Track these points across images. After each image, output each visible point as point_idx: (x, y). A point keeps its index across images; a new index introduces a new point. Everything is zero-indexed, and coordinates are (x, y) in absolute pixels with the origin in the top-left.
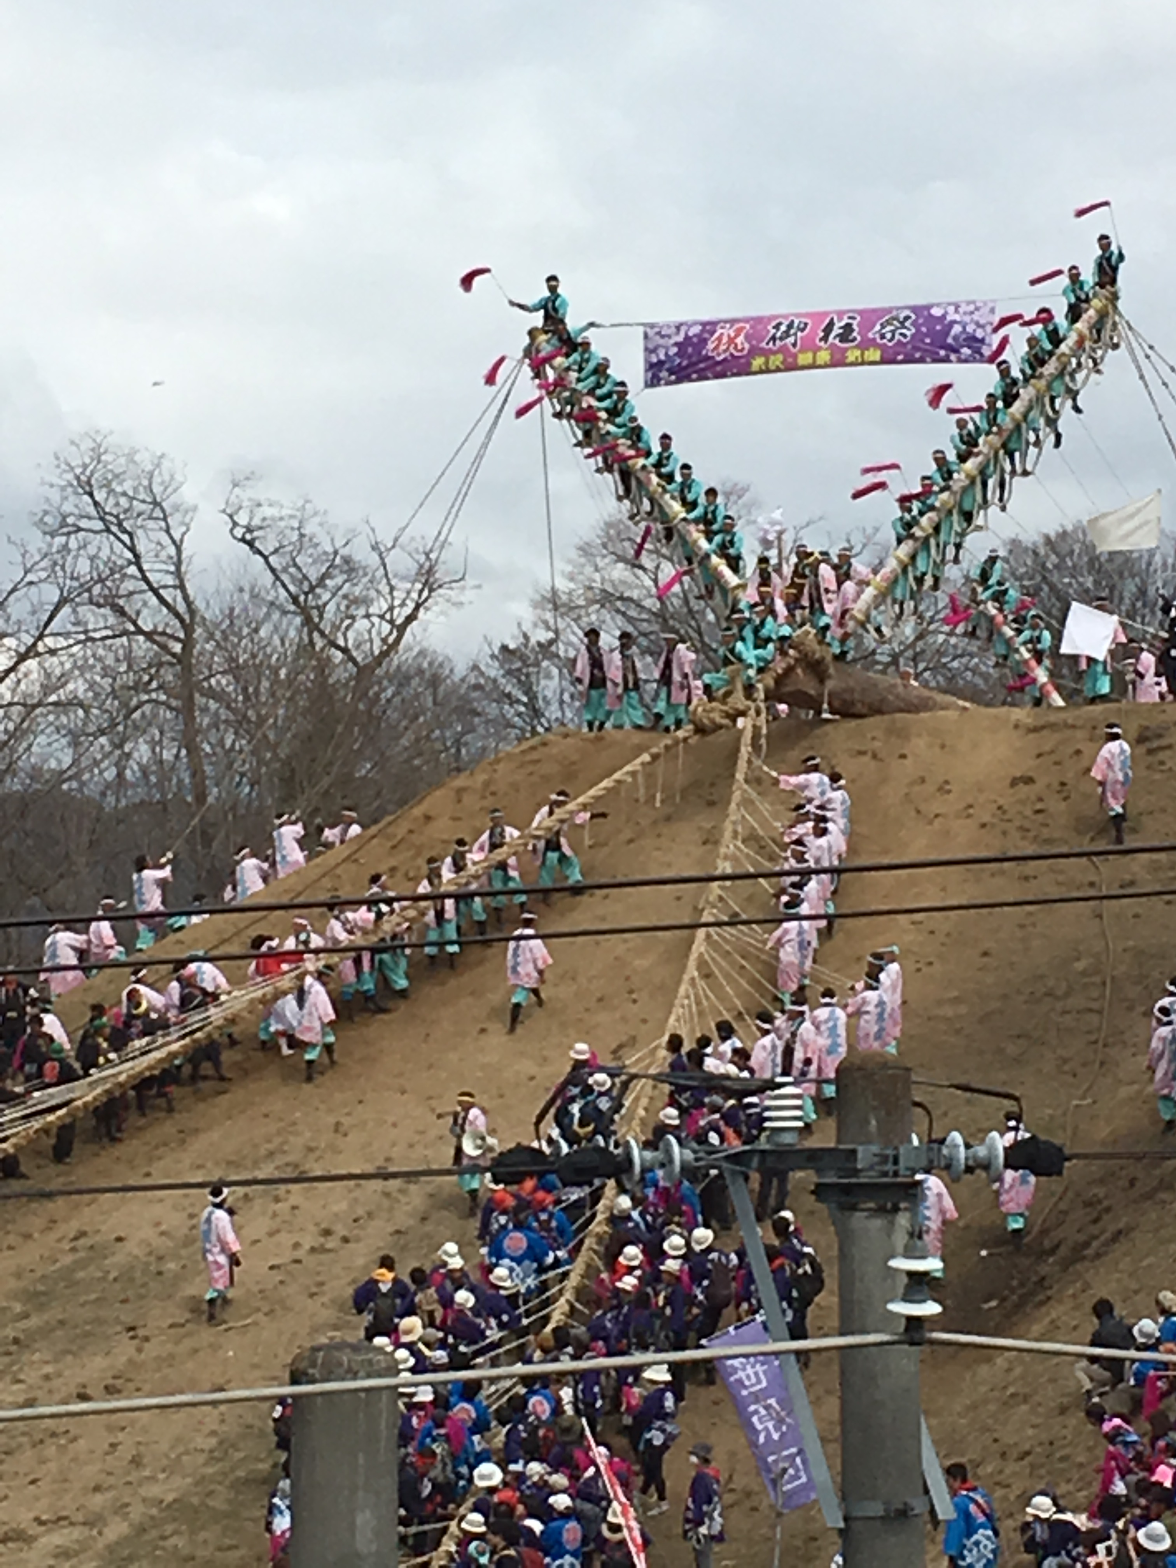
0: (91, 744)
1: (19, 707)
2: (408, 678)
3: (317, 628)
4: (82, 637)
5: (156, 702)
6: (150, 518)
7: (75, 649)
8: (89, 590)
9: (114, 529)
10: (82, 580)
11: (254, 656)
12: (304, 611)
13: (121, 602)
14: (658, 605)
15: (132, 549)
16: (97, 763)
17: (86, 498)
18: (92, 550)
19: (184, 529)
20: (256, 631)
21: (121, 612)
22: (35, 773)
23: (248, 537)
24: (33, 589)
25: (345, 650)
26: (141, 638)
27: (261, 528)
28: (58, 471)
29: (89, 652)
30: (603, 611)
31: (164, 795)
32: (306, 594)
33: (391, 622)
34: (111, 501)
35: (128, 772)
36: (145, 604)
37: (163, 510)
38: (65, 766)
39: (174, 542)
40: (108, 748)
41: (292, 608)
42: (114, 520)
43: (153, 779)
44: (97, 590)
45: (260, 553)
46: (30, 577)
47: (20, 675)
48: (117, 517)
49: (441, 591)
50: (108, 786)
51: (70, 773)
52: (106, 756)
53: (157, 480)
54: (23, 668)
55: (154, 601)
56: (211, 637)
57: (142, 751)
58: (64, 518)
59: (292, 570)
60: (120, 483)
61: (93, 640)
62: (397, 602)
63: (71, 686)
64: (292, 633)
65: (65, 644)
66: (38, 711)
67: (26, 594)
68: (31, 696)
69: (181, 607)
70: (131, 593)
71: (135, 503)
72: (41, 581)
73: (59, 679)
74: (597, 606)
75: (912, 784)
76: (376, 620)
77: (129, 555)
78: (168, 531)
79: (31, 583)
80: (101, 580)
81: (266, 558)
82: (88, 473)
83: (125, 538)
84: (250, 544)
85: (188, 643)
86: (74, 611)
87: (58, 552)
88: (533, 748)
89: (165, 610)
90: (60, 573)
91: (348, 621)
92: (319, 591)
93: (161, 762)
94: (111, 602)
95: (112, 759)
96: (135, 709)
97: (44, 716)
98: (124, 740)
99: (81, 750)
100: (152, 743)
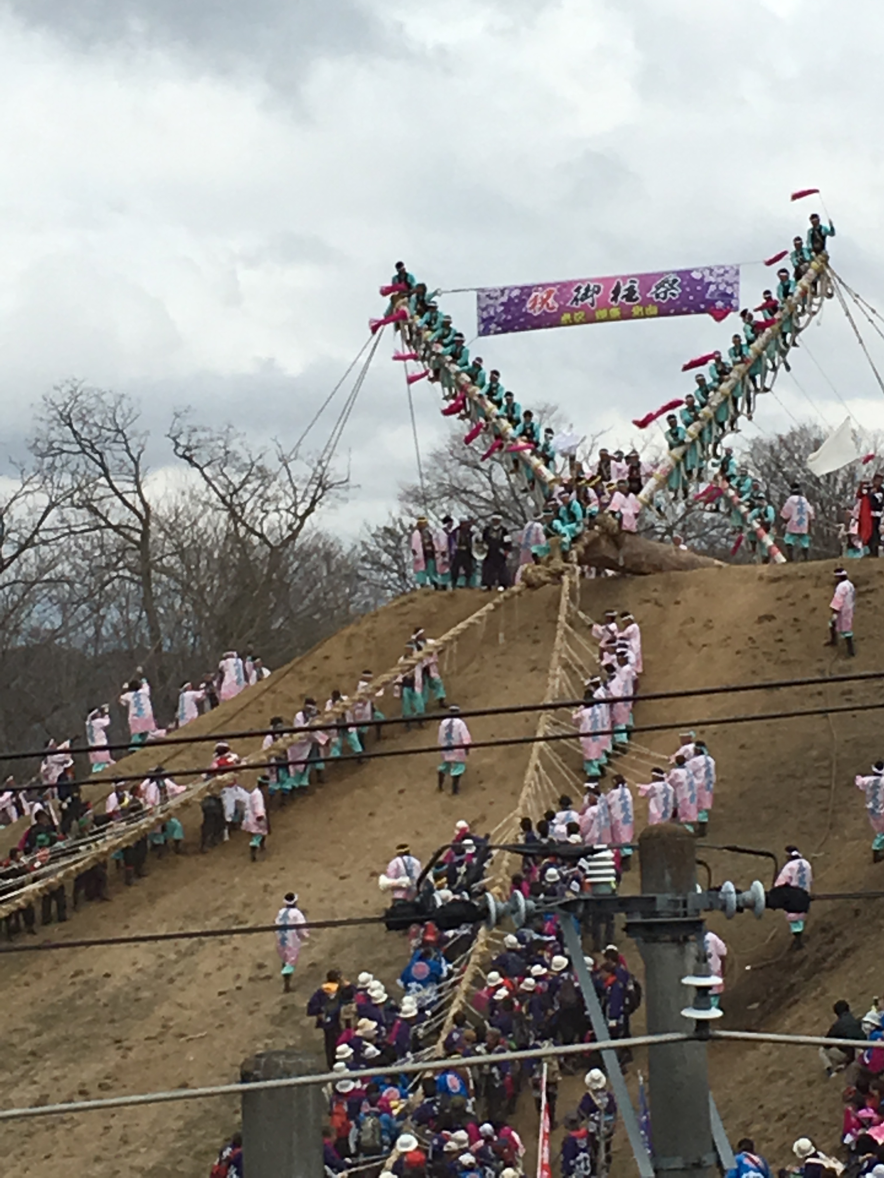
0: (76, 609)
1: (22, 585)
2: (309, 555)
3: (240, 519)
4: (67, 531)
5: (123, 578)
6: (115, 441)
7: (62, 540)
8: (71, 496)
9: (88, 450)
10: (66, 489)
11: (194, 541)
12: (230, 507)
13: (95, 504)
14: (492, 496)
15: (102, 465)
16: (80, 624)
17: (68, 428)
18: (72, 467)
19: (139, 449)
20: (195, 523)
21: (94, 511)
22: (35, 632)
23: (188, 454)
24: (30, 497)
25: (261, 536)
26: (110, 531)
27: (196, 447)
28: (46, 409)
29: (72, 543)
30: (452, 501)
31: (130, 645)
32: (231, 495)
33: (295, 515)
34: (86, 429)
35: (103, 631)
36: (112, 504)
37: (124, 436)
38: (57, 627)
39: (132, 458)
40: (88, 612)
41: (221, 505)
42: (88, 444)
43: (122, 634)
44: (76, 496)
45: (197, 466)
46: (27, 488)
47: (22, 560)
48: (90, 441)
49: (331, 490)
50: (88, 640)
51: (59, 632)
52: (86, 619)
53: (119, 413)
54: (23, 555)
55: (118, 502)
56: (162, 529)
57: (113, 615)
58: (51, 443)
59: (221, 478)
60: (92, 417)
61: (75, 533)
62: (299, 500)
63: (59, 568)
64: (222, 524)
65: (55, 536)
66: (35, 587)
67: (24, 502)
68: (30, 575)
69: (140, 507)
70: (102, 498)
71: (103, 431)
72: (35, 491)
73: (51, 562)
74: (447, 498)
75: (684, 623)
76: (283, 513)
77: (99, 469)
78: (128, 450)
79: (27, 493)
80: (80, 489)
81: (201, 469)
82: (68, 409)
83: (97, 457)
84: (189, 459)
85: (145, 534)
86: (61, 512)
87: (48, 468)
88: (403, 604)
89: (127, 509)
90: (50, 485)
91: (263, 515)
92: (240, 492)
93: (127, 622)
94: (87, 504)
95: (91, 620)
96: (107, 583)
97: (40, 590)
98: (100, 606)
99: (68, 614)
100: (120, 608)
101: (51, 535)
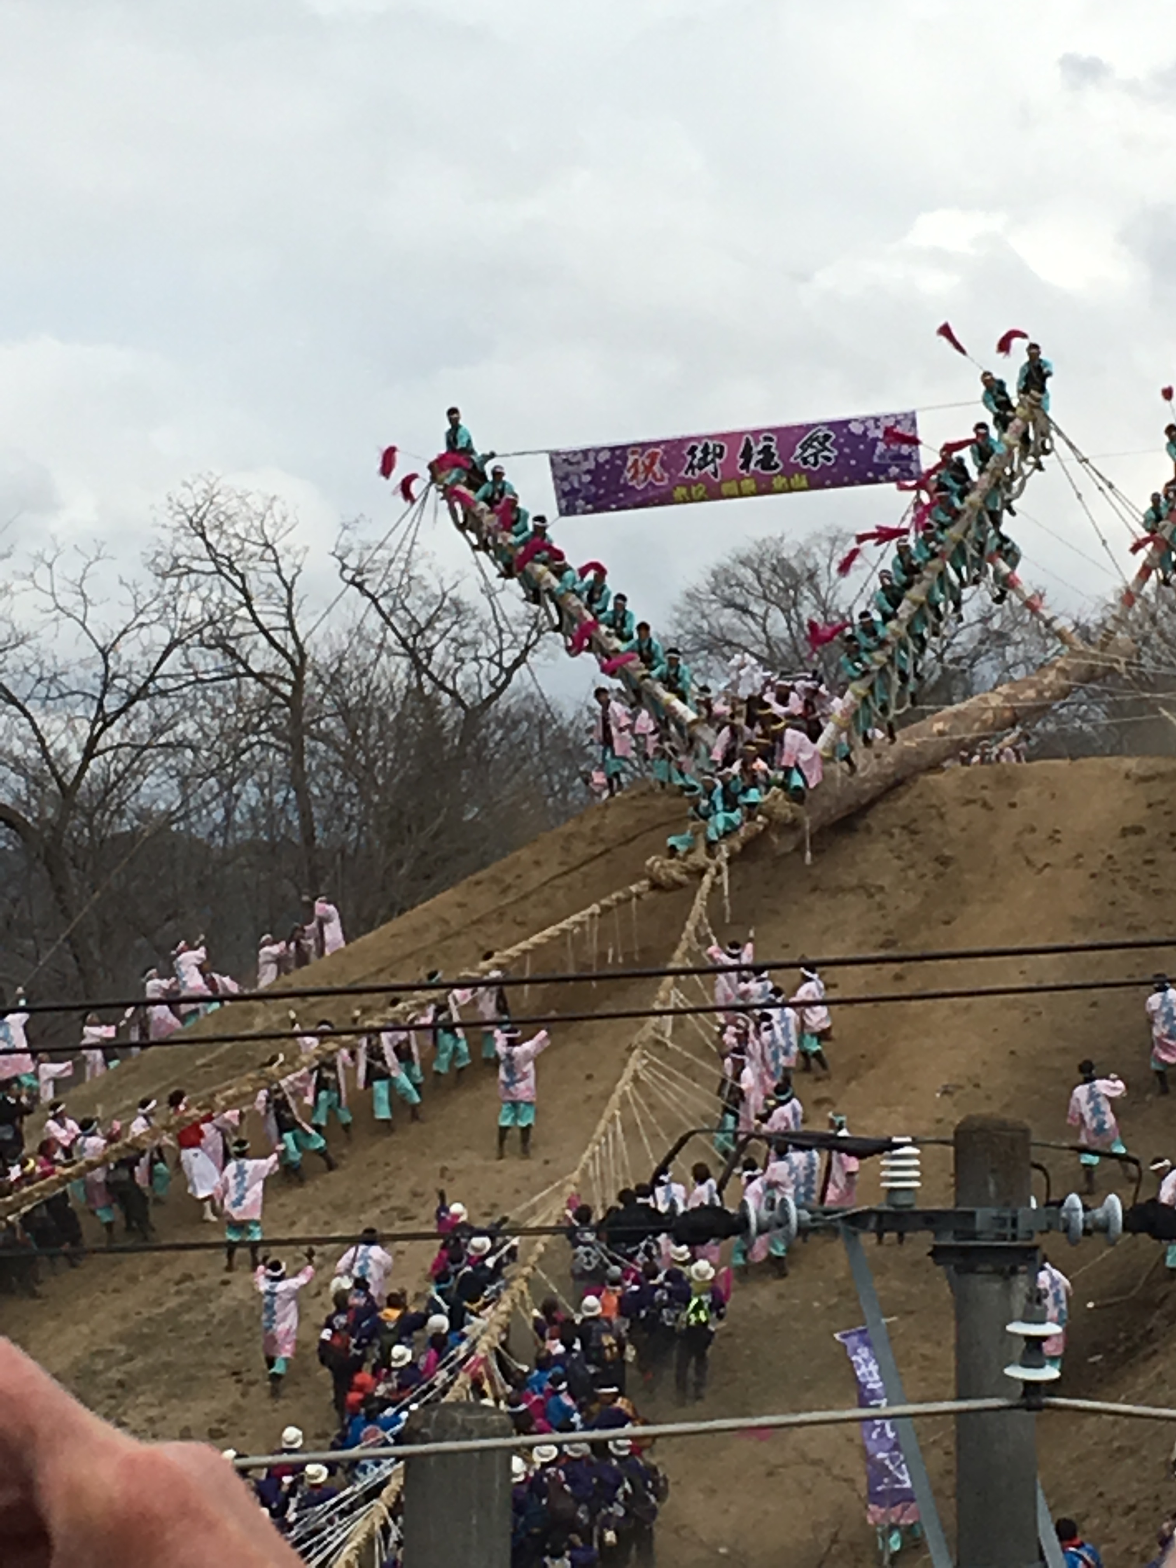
0: (200, 785)
1: (128, 749)
2: (516, 723)
3: (425, 670)
4: (192, 678)
5: (265, 744)
6: (262, 559)
7: (186, 690)
8: (200, 632)
9: (226, 570)
10: (193, 622)
11: (362, 698)
12: (412, 653)
13: (232, 644)
14: (766, 650)
15: (244, 591)
16: (206, 804)
17: (198, 539)
18: (204, 592)
19: (295, 571)
20: (365, 673)
21: (231, 653)
22: (143, 814)
23: (358, 579)
24: (145, 630)
25: (453, 693)
26: (251, 680)
27: (370, 570)
28: (171, 513)
29: (199, 694)
30: (711, 657)
31: (272, 838)
32: (415, 637)
33: (500, 664)
34: (224, 542)
35: (237, 816)
36: (255, 645)
37: (274, 551)
38: (174, 808)
39: (284, 583)
40: (216, 790)
41: (401, 650)
42: (226, 562)
43: (262, 821)
44: (208, 631)
45: (369, 595)
46: (142, 619)
47: (130, 717)
48: (228, 559)
50: (216, 827)
51: (178, 814)
52: (215, 797)
53: (268, 522)
54: (133, 709)
55: (263, 641)
56: (320, 680)
57: (250, 794)
58: (176, 559)
59: (401, 613)
60: (233, 524)
61: (203, 681)
62: (505, 646)
63: (180, 728)
64: (401, 675)
65: (175, 686)
66: (146, 753)
67: (137, 636)
68: (141, 736)
69: (291, 650)
70: (242, 635)
71: (247, 544)
72: (152, 622)
73: (169, 720)
74: (705, 653)
75: (1020, 834)
76: (485, 663)
77: (240, 597)
78: (279, 572)
79: (141, 625)
80: (212, 622)
81: (375, 601)
82: (200, 514)
83: (237, 580)
84: (360, 586)
85: (298, 685)
86: (185, 654)
87: (171, 593)
89: (275, 652)
90: (172, 615)
91: (458, 664)
92: (428, 633)
93: (269, 804)
94: (221, 643)
95: (220, 800)
96: (244, 751)
97: (153, 757)
98: (233, 782)
99: (189, 791)
100: (261, 786)
101: (172, 683)
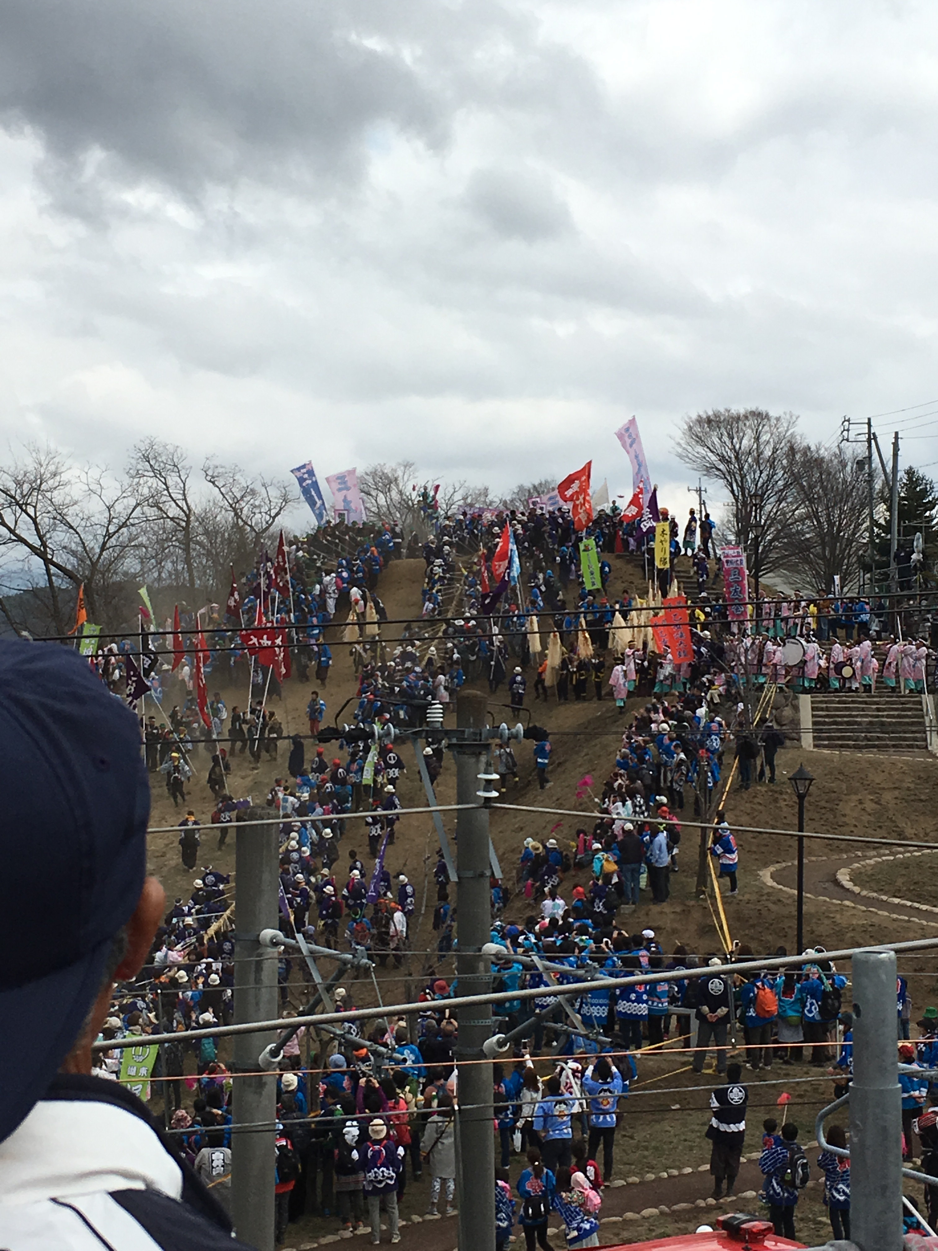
0: (148, 562)
1: (119, 547)
3: (240, 517)
4: (145, 519)
5: (175, 546)
6: (173, 471)
7: (142, 524)
8: (148, 500)
9: (158, 476)
10: (145, 496)
11: (214, 528)
12: (235, 510)
13: (161, 505)
15: (165, 484)
16: (150, 570)
17: (147, 463)
18: (149, 484)
19: (186, 476)
20: (215, 518)
21: (160, 509)
22: (126, 574)
23: (212, 480)
24: (125, 499)
25: (251, 526)
26: (169, 520)
27: (217, 476)
28: (135, 452)
29: (148, 526)
31: (178, 583)
32: (236, 503)
33: (270, 515)
34: (157, 464)
35: (163, 575)
36: (170, 506)
37: (178, 469)
38: (137, 571)
39: (182, 481)
40: (155, 564)
41: (230, 509)
43: (173, 577)
44: (150, 501)
45: (217, 487)
46: (124, 495)
47: (120, 534)
48: (159, 471)
49: (290, 503)
50: (155, 579)
51: (139, 574)
52: (154, 567)
53: (175, 456)
54: (121, 531)
55: (174, 505)
56: (197, 520)
57: (169, 565)
58: (138, 471)
59: (230, 493)
60: (161, 457)
61: (149, 520)
62: (272, 507)
63: (140, 539)
64: (230, 519)
66: (126, 549)
67: (122, 502)
68: (124, 543)
69: (185, 508)
70: (165, 502)
71: (167, 465)
72: (128, 496)
73: (136, 536)
76: (264, 514)
77: (164, 487)
78: (180, 476)
79: (124, 497)
80: (153, 497)
81: (219, 489)
82: (148, 453)
83: (163, 480)
84: (213, 483)
85: (188, 522)
86: (142, 509)
87: (136, 485)
89: (178, 509)
90: (137, 494)
91: (253, 515)
92: (241, 502)
93: (176, 570)
94: (156, 505)
95: (156, 568)
96: (166, 549)
97: (129, 551)
98: (162, 561)
99: (144, 565)
100: (173, 562)
101: (137, 521)
